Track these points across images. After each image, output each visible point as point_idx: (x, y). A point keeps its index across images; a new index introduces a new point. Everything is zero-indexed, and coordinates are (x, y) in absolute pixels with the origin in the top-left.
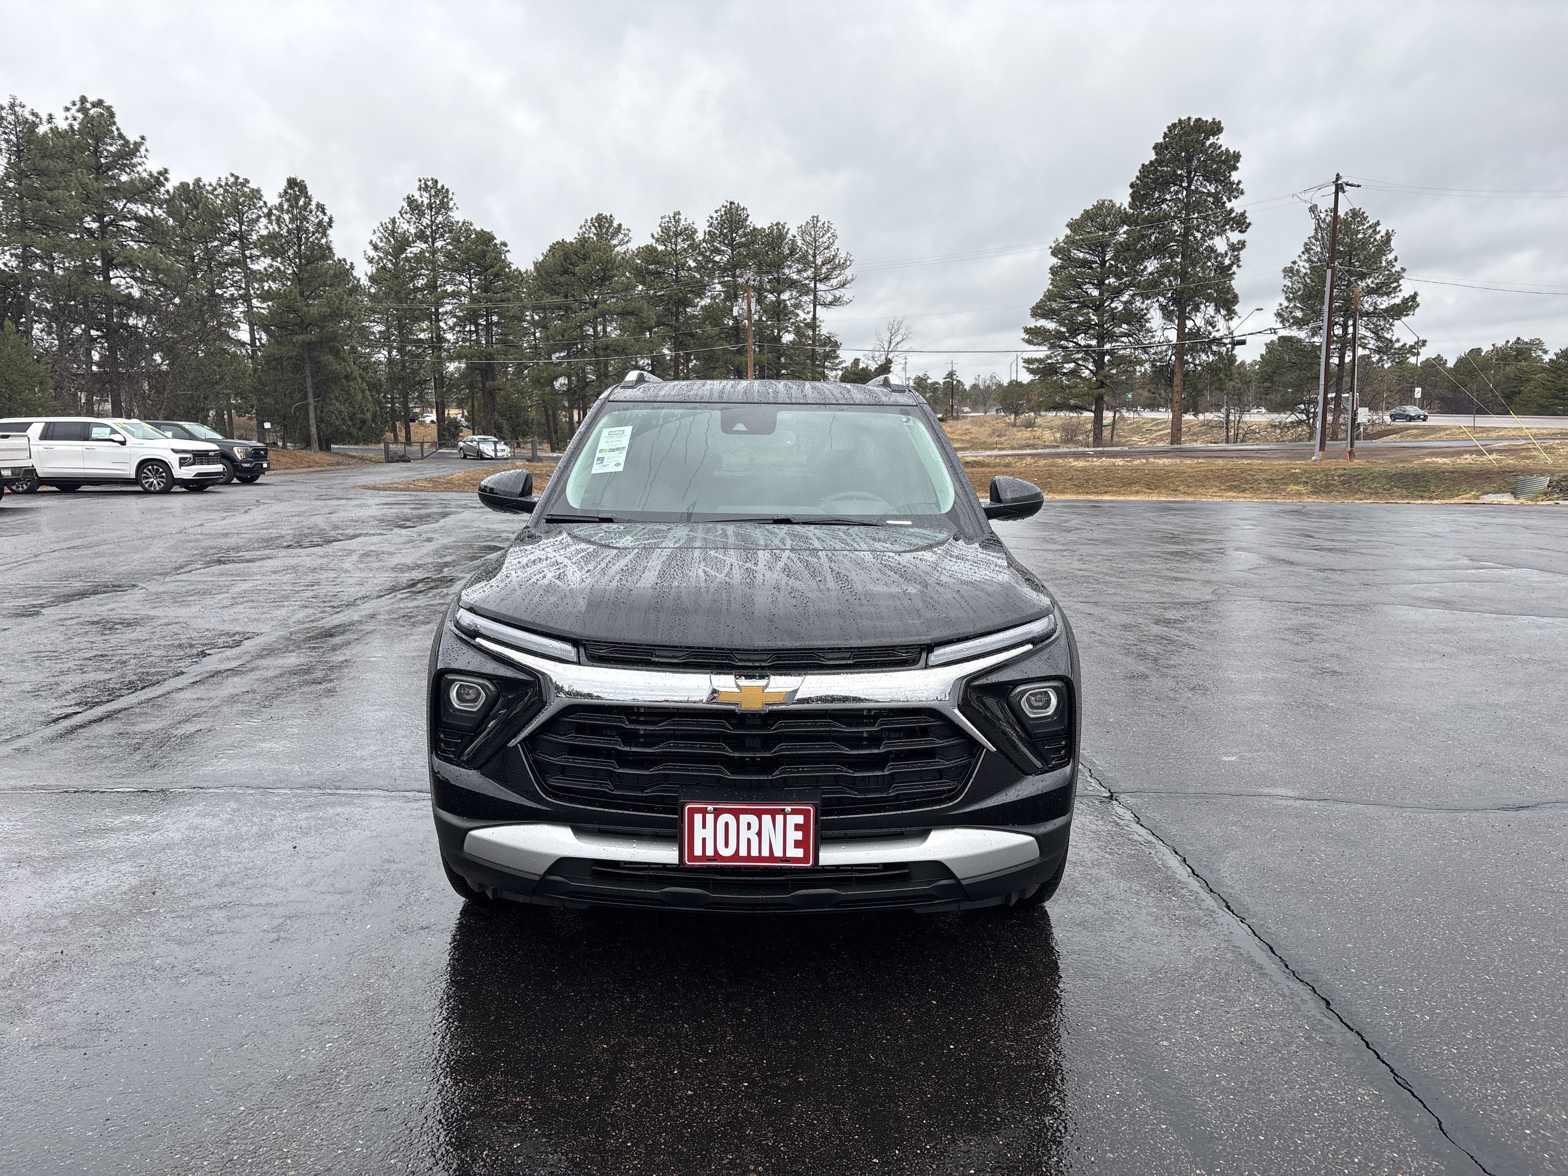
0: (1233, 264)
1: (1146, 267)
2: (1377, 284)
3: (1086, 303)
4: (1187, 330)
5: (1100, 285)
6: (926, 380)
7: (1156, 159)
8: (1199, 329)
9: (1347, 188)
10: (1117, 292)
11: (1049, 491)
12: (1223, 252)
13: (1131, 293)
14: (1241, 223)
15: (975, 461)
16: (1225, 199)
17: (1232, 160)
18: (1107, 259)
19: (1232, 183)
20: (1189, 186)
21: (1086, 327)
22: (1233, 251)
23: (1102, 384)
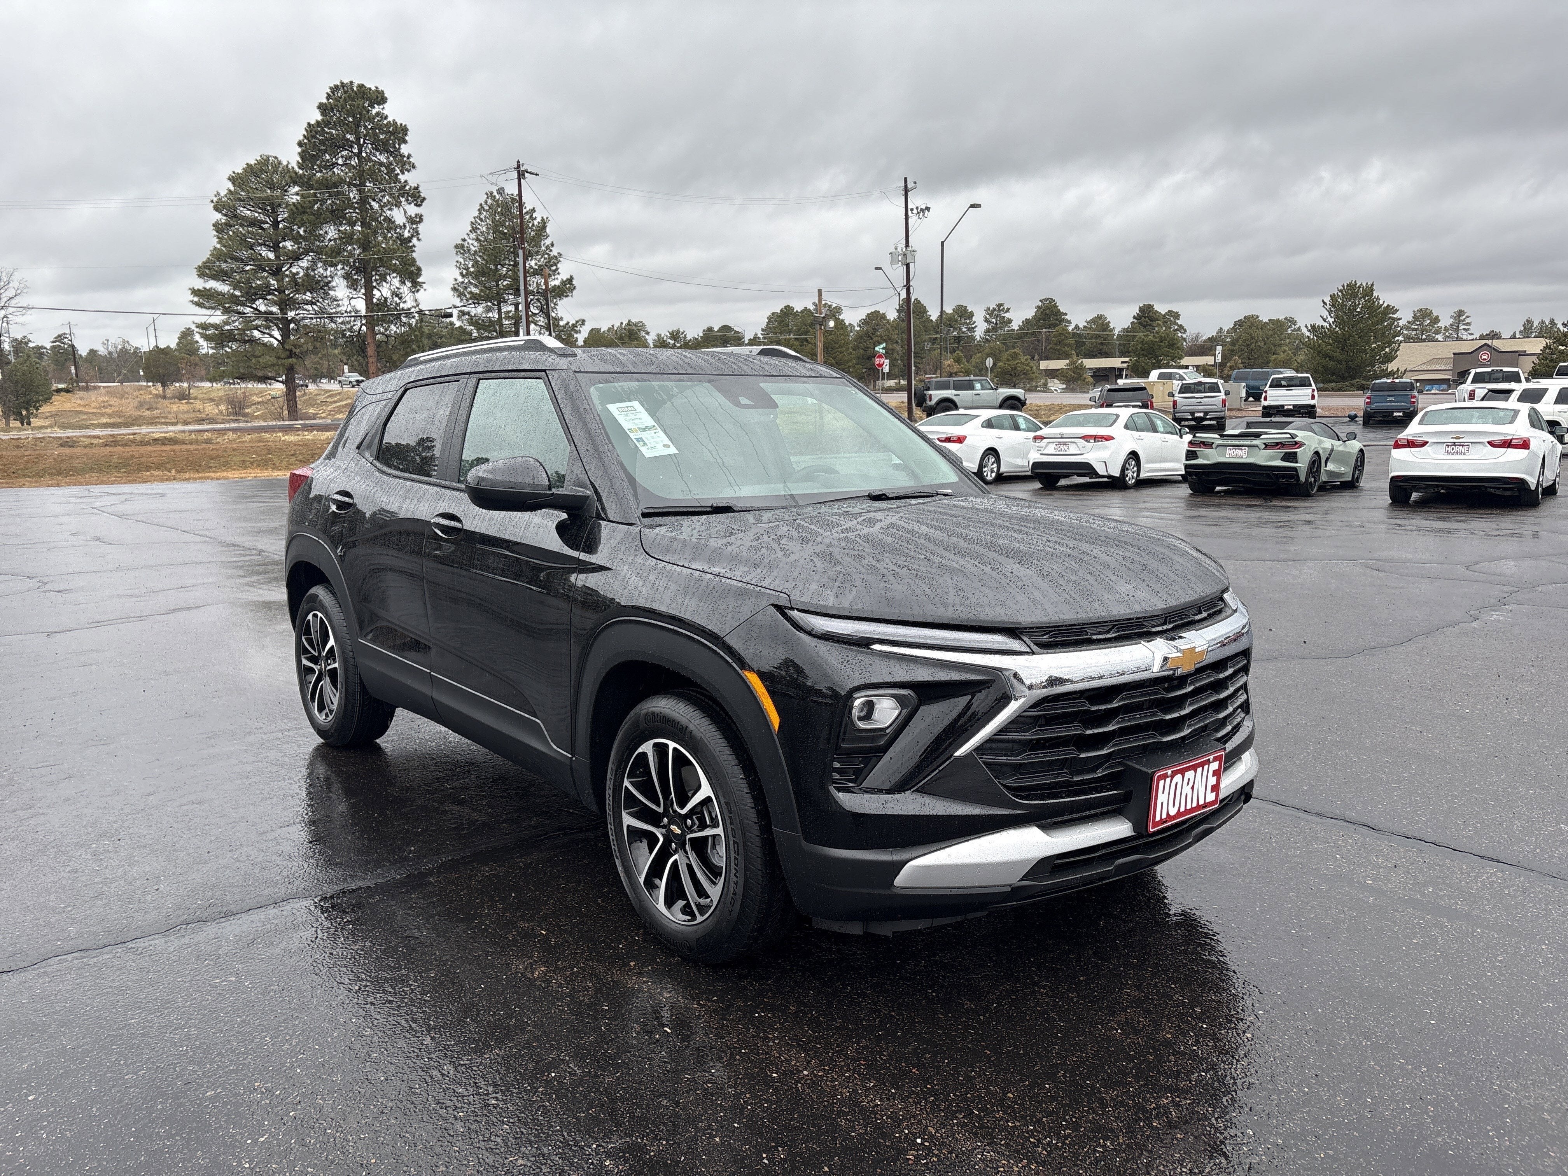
0: (413, 236)
1: (326, 232)
2: (540, 266)
3: (260, 265)
4: (375, 300)
5: (275, 248)
6: (26, 343)
7: (323, 120)
8: (386, 299)
9: (527, 175)
10: (296, 257)
11: (273, 469)
12: (402, 224)
13: (310, 258)
14: (416, 197)
15: (165, 438)
16: (398, 171)
17: (399, 133)
18: (279, 219)
19: (403, 156)
20: (360, 151)
21: (264, 292)
22: (412, 224)
23: (291, 354)
